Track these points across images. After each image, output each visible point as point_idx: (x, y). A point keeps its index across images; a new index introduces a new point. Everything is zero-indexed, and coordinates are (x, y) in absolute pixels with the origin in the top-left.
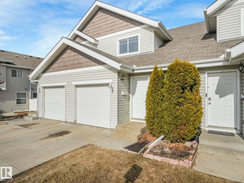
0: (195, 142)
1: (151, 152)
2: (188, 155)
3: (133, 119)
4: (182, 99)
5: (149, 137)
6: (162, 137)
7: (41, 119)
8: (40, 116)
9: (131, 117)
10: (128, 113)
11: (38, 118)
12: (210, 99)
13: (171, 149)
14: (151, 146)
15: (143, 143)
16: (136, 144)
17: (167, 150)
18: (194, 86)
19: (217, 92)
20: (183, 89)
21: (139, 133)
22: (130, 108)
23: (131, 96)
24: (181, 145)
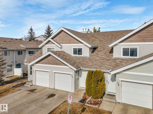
0: (102, 99)
1: (87, 103)
2: (98, 103)
3: (80, 87)
4: (98, 85)
5: (87, 97)
6: (91, 97)
7: (34, 85)
8: (34, 84)
9: (79, 87)
10: (78, 85)
11: (32, 85)
12: (108, 82)
13: (94, 102)
14: (87, 101)
15: (85, 99)
16: (82, 100)
17: (92, 102)
18: (102, 79)
19: (111, 80)
20: (98, 81)
21: (83, 95)
22: (79, 83)
23: (79, 77)
24: (97, 100)
